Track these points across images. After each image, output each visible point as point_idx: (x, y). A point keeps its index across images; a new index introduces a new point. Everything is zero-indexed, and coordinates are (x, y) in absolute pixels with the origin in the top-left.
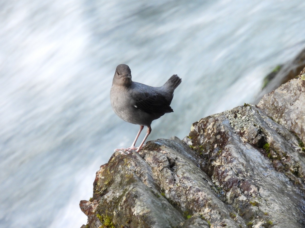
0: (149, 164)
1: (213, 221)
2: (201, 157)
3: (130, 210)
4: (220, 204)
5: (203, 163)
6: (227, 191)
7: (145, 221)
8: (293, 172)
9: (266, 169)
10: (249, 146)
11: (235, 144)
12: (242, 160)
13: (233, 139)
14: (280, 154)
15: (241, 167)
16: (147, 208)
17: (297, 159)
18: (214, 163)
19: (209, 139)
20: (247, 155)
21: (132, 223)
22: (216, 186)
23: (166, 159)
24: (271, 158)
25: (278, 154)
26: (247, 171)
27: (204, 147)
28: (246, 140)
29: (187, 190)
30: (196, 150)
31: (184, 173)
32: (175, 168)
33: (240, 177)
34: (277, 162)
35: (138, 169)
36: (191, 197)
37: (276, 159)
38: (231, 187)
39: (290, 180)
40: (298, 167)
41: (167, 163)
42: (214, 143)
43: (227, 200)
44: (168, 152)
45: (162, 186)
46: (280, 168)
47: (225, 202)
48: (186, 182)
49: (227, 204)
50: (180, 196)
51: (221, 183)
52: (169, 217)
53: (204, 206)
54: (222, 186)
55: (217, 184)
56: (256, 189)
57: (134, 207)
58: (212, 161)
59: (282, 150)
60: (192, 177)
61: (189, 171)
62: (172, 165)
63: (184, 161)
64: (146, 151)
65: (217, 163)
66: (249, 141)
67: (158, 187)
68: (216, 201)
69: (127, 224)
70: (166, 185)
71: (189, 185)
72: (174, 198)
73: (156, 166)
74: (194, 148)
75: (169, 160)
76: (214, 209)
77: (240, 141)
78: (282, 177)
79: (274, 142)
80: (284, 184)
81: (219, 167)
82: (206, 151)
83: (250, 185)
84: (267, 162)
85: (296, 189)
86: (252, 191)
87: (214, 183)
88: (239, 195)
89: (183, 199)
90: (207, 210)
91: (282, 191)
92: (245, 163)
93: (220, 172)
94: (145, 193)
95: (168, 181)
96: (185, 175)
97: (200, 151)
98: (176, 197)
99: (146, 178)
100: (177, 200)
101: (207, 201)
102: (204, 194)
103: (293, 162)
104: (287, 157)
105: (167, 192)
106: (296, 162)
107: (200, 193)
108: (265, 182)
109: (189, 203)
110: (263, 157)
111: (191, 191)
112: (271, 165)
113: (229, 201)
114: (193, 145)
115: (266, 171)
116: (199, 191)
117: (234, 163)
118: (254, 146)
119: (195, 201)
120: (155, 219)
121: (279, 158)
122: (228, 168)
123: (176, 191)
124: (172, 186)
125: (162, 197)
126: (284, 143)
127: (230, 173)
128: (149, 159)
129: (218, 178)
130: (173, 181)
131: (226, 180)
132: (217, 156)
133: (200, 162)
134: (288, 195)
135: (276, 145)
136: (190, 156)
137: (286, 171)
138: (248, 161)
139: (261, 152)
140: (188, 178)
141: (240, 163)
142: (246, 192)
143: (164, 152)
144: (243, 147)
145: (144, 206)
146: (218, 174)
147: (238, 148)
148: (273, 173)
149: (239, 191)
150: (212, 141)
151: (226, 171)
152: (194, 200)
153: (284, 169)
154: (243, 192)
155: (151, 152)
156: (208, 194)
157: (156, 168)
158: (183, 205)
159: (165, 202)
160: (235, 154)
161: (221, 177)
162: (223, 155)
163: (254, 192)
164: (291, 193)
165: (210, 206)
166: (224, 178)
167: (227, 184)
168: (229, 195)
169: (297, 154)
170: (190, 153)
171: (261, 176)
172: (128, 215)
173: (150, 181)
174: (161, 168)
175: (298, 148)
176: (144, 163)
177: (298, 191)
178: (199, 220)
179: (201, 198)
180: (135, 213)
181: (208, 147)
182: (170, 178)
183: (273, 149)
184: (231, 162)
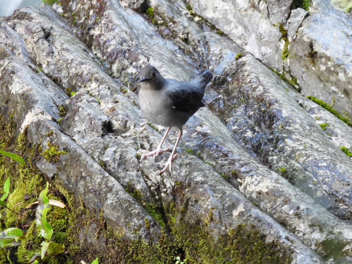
0: (21, 36)
1: (102, 97)
2: (75, 26)
3: (7, 87)
4: (108, 78)
5: (79, 32)
6: (112, 63)
7: (25, 99)
8: (182, 39)
9: (151, 36)
10: (130, 12)
11: (115, 10)
12: (124, 28)
13: (112, 4)
14: (167, 19)
15: (124, 35)
16: (27, 85)
17: (186, 24)
18: (92, 32)
19: (83, 4)
20: (129, 21)
21: (10, 103)
22: (98, 58)
23: (40, 29)
24: (156, 24)
25: (164, 19)
26: (132, 39)
27: (78, 14)
28: (127, 5)
29: (68, 64)
30: (68, 18)
31: (62, 44)
32: (50, 38)
33: (125, 47)
34: (163, 28)
35: (9, 42)
36: (73, 71)
37: (162, 24)
38: (116, 58)
39: (180, 48)
40: (188, 34)
41: (42, 34)
42: (89, 9)
43: (113, 73)
44: (41, 20)
45: (37, 60)
46: (168, 35)
47: (111, 75)
48: (66, 55)
49: (114, 77)
50: (60, 71)
51: (103, 54)
52: (52, 94)
53: (90, 80)
54: (105, 58)
55: (99, 55)
56: (145, 60)
57: (11, 84)
58: (89, 29)
59: (168, 14)
60: (72, 48)
61: (68, 42)
62: (47, 36)
63: (60, 30)
64: (16, 21)
65: (96, 32)
66: (130, 6)
67: (33, 61)
68: (102, 75)
69: (4, 104)
70: (43, 59)
71: (70, 57)
72: (54, 73)
73: (30, 37)
74: (66, 15)
75: (44, 30)
76: (101, 83)
77: (120, 6)
78: (170, 45)
79: (159, 6)
80: (173, 53)
81: (100, 36)
82: (80, 18)
83: (138, 55)
84: (152, 29)
85: (187, 58)
86: (141, 62)
87: (96, 55)
88: (127, 67)
89: (64, 73)
90: (94, 85)
91: (172, 61)
92: (128, 30)
93: (102, 42)
94: (23, 68)
95: (45, 54)
96: (64, 46)
97: (73, 20)
98: (56, 72)
99: (20, 51)
100: (57, 75)
101: (92, 76)
102: (88, 67)
103: (181, 28)
104: (174, 23)
105: (44, 66)
106: (185, 28)
107: (83, 66)
108: (153, 51)
109: (71, 78)
110: (146, 23)
111: (74, 65)
112: (156, 31)
113: (116, 74)
114: (65, 12)
115: (152, 39)
116: (83, 64)
117: (117, 31)
118: (136, 10)
119: (79, 76)
120: (37, 98)
121: (165, 24)
122: (110, 37)
123: (55, 64)
124: (49, 59)
125: (40, 73)
126: (170, 7)
127: (113, 42)
128: (20, 29)
129: (100, 49)
130: (51, 53)
131: (109, 50)
132: (96, 23)
133: (75, 31)
134: (180, 65)
135: (161, 10)
136: (63, 24)
137: (175, 38)
138: (131, 28)
139: (144, 18)
140: (67, 50)
141: (123, 31)
142: (134, 63)
143: (37, 21)
144: (123, 13)
145: (23, 83)
146: (99, 44)
147: (119, 14)
148: (160, 41)
149: (126, 62)
150: (86, 7)
151: (108, 40)
152: (77, 75)
153: (173, 36)
154: (131, 64)
155: (23, 22)
156: (93, 67)
157: (29, 40)
158: (65, 81)
159: (46, 78)
160: (116, 21)
161: (102, 47)
162: (103, 22)
163: (143, 63)
164: (182, 63)
165: (97, 80)
166: (107, 48)
167: (110, 55)
168: (115, 67)
169: (185, 19)
170: (63, 21)
171: (148, 44)
172: (5, 94)
173: (24, 54)
174: (36, 39)
175: (185, 11)
176: (15, 34)
177: (189, 61)
178: (86, 97)
179: (85, 72)
180: (13, 91)
181: (82, 14)
182: (47, 50)
183: (158, 14)
184: (112, 30)
